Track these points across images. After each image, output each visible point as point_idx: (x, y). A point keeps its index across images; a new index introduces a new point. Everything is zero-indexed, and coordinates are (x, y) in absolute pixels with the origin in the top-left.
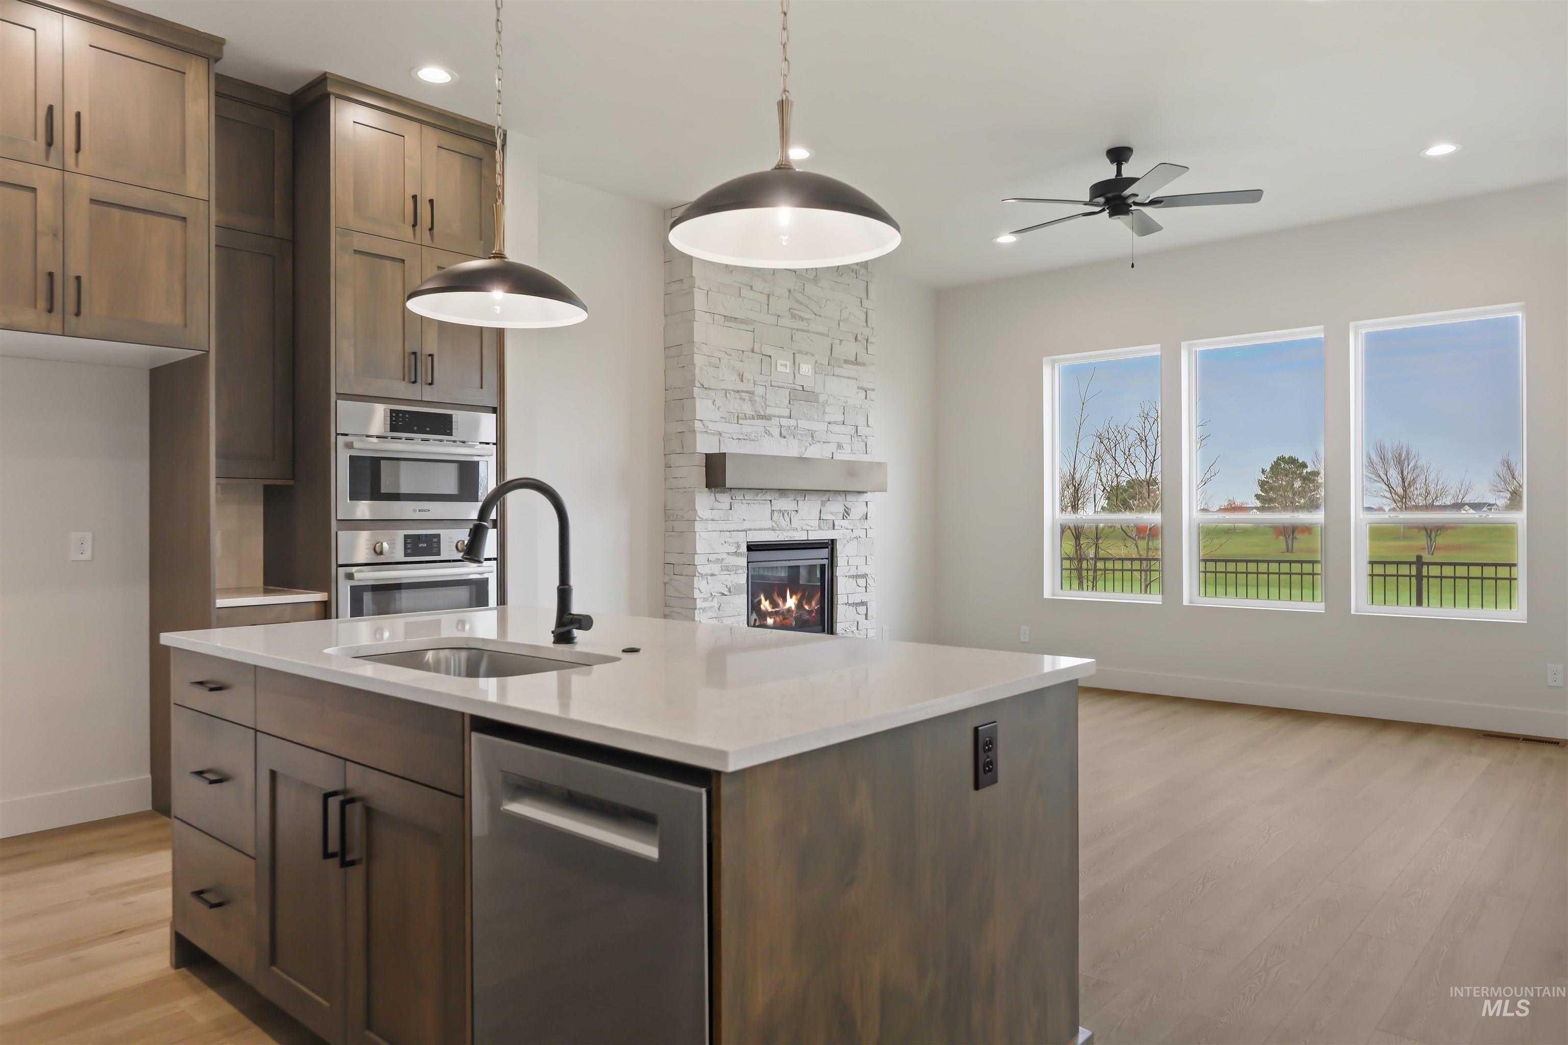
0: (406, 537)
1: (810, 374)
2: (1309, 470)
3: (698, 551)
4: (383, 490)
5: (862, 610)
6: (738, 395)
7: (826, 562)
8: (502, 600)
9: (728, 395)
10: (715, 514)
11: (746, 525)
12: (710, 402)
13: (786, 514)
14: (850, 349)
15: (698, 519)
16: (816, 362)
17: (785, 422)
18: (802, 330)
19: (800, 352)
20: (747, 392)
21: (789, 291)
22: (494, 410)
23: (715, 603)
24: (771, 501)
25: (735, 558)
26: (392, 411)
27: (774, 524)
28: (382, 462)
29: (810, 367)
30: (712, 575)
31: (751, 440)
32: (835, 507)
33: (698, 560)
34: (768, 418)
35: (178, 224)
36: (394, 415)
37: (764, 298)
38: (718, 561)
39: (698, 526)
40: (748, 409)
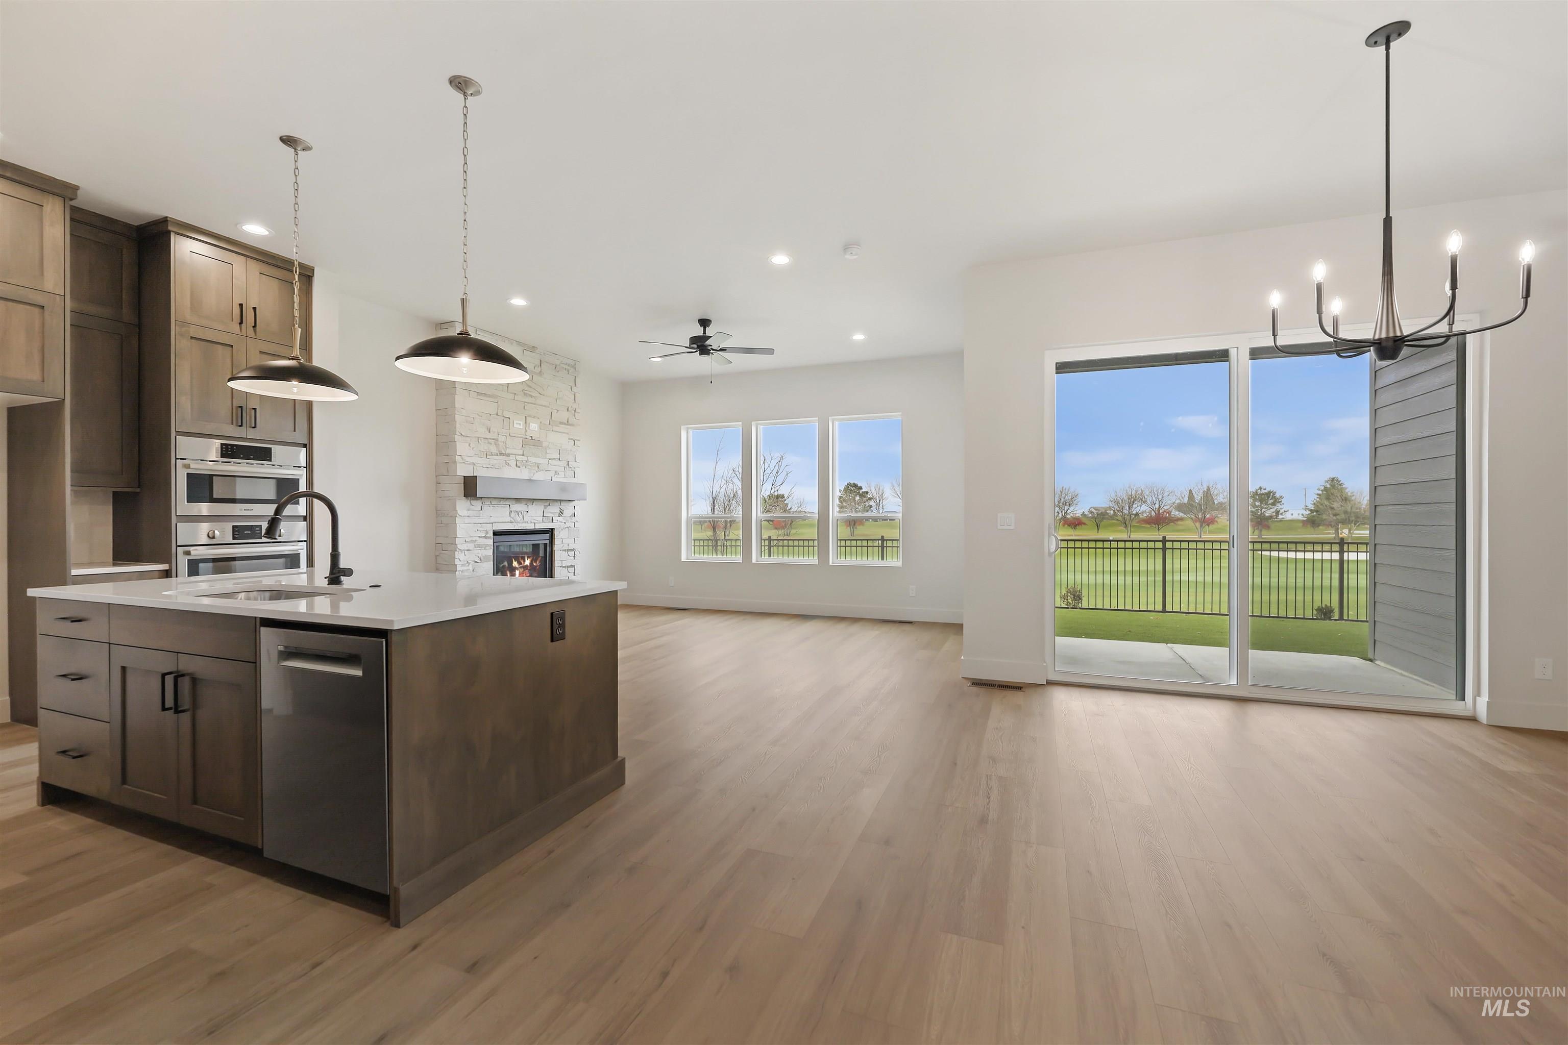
0: (234, 527)
1: (536, 430)
2: (863, 490)
3: (458, 536)
4: (216, 495)
5: (572, 570)
6: (486, 441)
7: (547, 542)
8: (311, 565)
9: (479, 441)
10: (470, 513)
11: (492, 520)
12: (467, 444)
13: (520, 513)
14: (564, 415)
15: (458, 516)
16: (541, 423)
17: (519, 458)
18: (532, 403)
19: (530, 416)
20: (493, 439)
22: (305, 446)
23: (471, 567)
24: (509, 505)
25: (484, 540)
26: (222, 444)
27: (512, 519)
28: (214, 477)
29: (536, 425)
30: (468, 550)
31: (496, 468)
32: (554, 509)
33: (458, 541)
34: (508, 455)
35: (37, 310)
36: (224, 447)
38: (472, 542)
39: (458, 520)
40: (494, 449)
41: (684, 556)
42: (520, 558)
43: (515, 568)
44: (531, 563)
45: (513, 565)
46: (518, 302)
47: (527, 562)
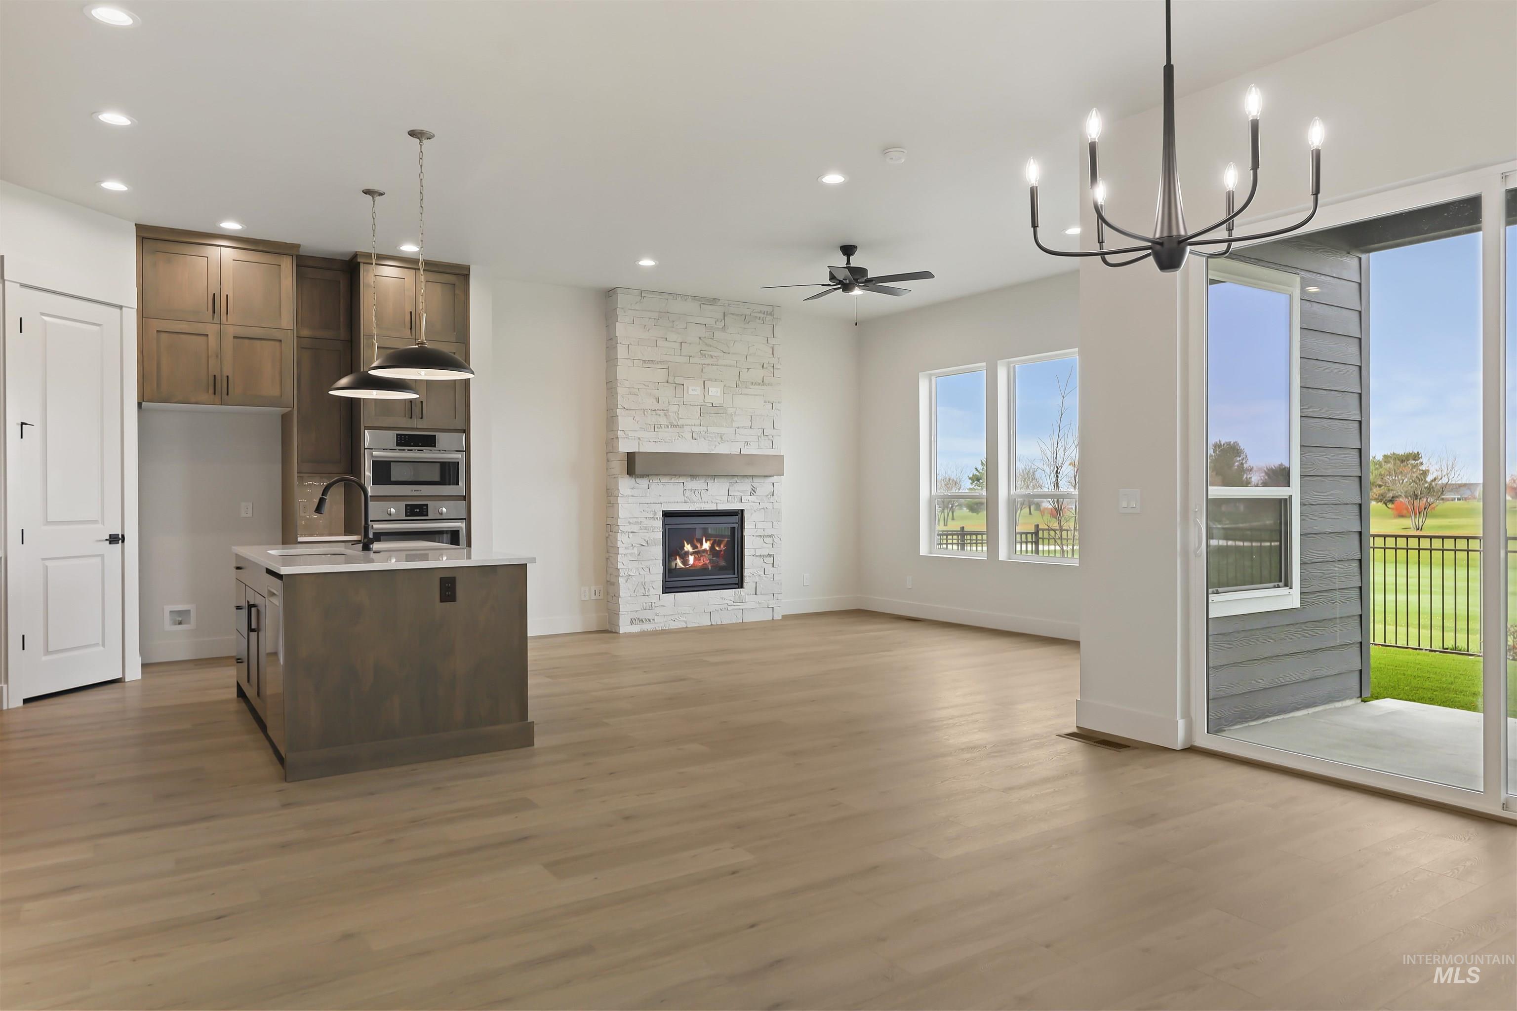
0: (406, 505)
1: (718, 394)
3: (620, 516)
4: (394, 479)
5: (770, 560)
6: (654, 413)
7: (736, 525)
8: (469, 544)
9: (645, 413)
10: (635, 492)
11: (661, 500)
12: (632, 418)
13: (696, 492)
14: (757, 374)
15: (620, 495)
16: (725, 386)
17: (695, 429)
18: (712, 365)
19: (709, 380)
20: (663, 410)
21: (700, 338)
22: (464, 431)
23: (636, 551)
24: (683, 483)
25: (652, 521)
26: (397, 435)
27: (686, 499)
28: (392, 463)
29: (719, 390)
30: (632, 532)
31: (665, 442)
32: (744, 486)
33: (620, 522)
34: (683, 426)
35: (278, 344)
36: (399, 437)
37: (677, 345)
38: (637, 523)
39: (620, 500)
40: (663, 421)
41: (924, 550)
42: (695, 541)
43: (687, 553)
44: (712, 548)
45: (685, 548)
46: (647, 262)
47: (706, 545)
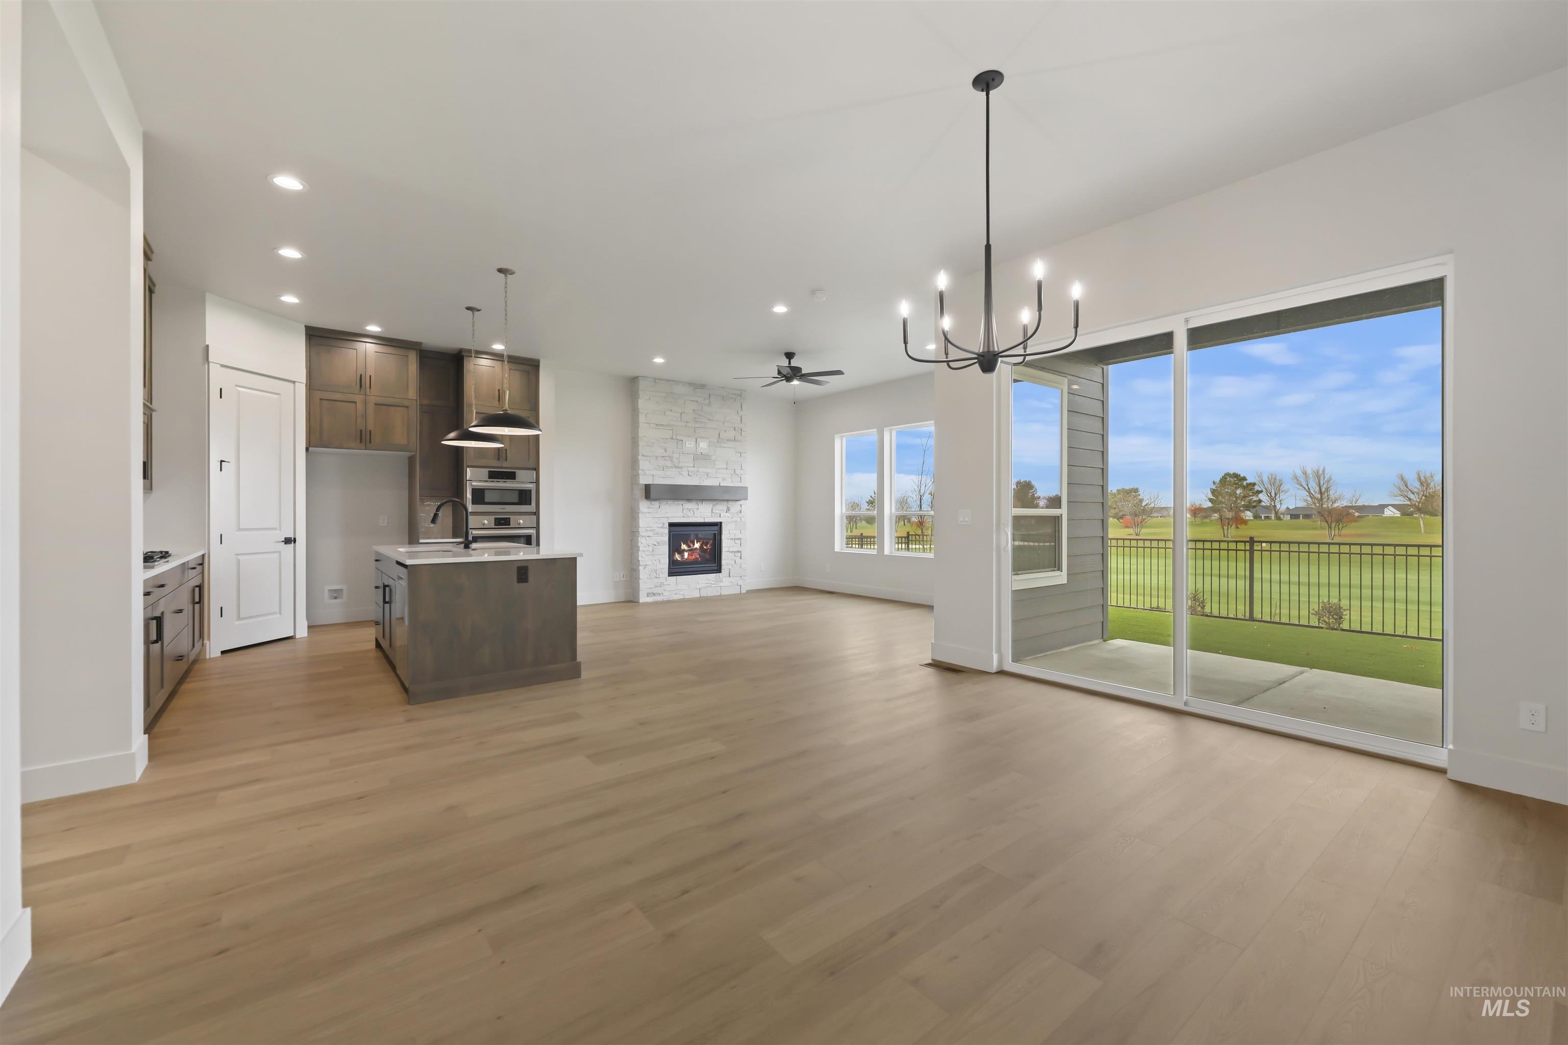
0: (495, 519)
1: (705, 447)
3: (640, 526)
4: (486, 500)
5: (739, 554)
6: (663, 458)
7: (717, 532)
8: (538, 544)
9: (657, 458)
10: (650, 510)
11: (668, 515)
12: (649, 462)
13: (691, 510)
15: (640, 512)
16: (710, 442)
17: (689, 469)
18: (702, 428)
19: (700, 437)
20: (669, 457)
21: (694, 410)
22: (535, 469)
23: (650, 548)
24: (682, 504)
25: (661, 529)
26: (489, 471)
27: (684, 515)
28: (486, 490)
29: (706, 444)
30: (648, 536)
31: (670, 478)
32: (721, 508)
33: (640, 530)
34: (681, 468)
35: (405, 409)
36: (490, 473)
37: (679, 415)
38: (651, 530)
39: (640, 515)
40: (669, 464)
41: (837, 548)
42: (689, 542)
43: (684, 550)
44: (701, 547)
45: (682, 547)
46: (659, 360)
47: (697, 545)
